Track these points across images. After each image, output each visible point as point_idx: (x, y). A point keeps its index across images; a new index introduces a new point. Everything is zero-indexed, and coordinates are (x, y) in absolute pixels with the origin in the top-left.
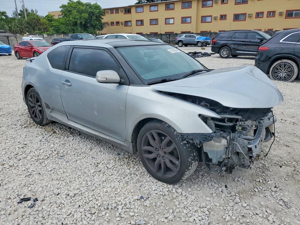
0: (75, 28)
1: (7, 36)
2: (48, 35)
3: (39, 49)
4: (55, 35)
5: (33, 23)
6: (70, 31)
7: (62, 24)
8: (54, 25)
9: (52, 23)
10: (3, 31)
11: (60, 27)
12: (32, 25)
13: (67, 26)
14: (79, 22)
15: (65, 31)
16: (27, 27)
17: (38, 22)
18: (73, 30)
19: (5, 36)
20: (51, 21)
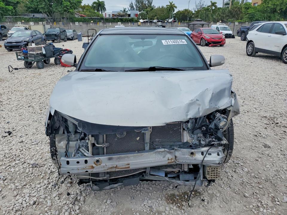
0: (272, 15)
1: (203, 24)
2: (239, 23)
3: (206, 36)
4: (247, 23)
5: (234, 12)
6: (265, 18)
7: (259, 11)
8: (249, 12)
9: (248, 10)
10: (200, 20)
11: (255, 14)
12: (233, 13)
13: (264, 13)
14: (278, 8)
15: (259, 18)
16: (228, 16)
17: (239, 11)
18: (270, 17)
19: (201, 24)
20: (248, 9)
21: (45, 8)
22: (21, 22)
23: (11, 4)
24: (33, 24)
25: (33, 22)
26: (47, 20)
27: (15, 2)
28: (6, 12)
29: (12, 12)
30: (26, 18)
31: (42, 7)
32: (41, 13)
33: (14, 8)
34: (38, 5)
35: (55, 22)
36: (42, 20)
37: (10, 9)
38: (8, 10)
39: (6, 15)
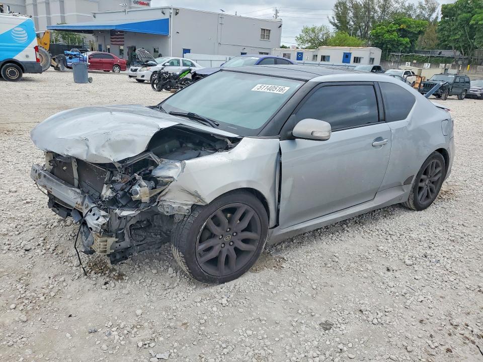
21: (460, 40)
22: (412, 63)
23: (409, 35)
24: (429, 67)
25: (430, 64)
26: (457, 62)
27: (416, 32)
28: (396, 46)
29: (406, 47)
30: (422, 57)
31: (456, 39)
32: (450, 48)
33: (411, 42)
34: (449, 36)
35: (469, 66)
36: (447, 60)
37: (404, 42)
38: (401, 44)
39: (395, 52)
